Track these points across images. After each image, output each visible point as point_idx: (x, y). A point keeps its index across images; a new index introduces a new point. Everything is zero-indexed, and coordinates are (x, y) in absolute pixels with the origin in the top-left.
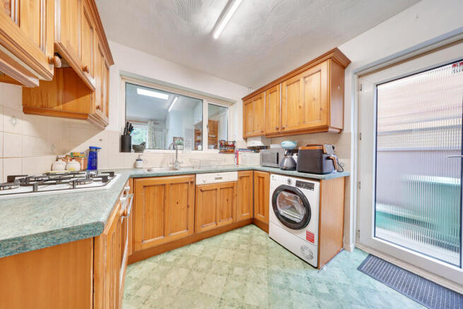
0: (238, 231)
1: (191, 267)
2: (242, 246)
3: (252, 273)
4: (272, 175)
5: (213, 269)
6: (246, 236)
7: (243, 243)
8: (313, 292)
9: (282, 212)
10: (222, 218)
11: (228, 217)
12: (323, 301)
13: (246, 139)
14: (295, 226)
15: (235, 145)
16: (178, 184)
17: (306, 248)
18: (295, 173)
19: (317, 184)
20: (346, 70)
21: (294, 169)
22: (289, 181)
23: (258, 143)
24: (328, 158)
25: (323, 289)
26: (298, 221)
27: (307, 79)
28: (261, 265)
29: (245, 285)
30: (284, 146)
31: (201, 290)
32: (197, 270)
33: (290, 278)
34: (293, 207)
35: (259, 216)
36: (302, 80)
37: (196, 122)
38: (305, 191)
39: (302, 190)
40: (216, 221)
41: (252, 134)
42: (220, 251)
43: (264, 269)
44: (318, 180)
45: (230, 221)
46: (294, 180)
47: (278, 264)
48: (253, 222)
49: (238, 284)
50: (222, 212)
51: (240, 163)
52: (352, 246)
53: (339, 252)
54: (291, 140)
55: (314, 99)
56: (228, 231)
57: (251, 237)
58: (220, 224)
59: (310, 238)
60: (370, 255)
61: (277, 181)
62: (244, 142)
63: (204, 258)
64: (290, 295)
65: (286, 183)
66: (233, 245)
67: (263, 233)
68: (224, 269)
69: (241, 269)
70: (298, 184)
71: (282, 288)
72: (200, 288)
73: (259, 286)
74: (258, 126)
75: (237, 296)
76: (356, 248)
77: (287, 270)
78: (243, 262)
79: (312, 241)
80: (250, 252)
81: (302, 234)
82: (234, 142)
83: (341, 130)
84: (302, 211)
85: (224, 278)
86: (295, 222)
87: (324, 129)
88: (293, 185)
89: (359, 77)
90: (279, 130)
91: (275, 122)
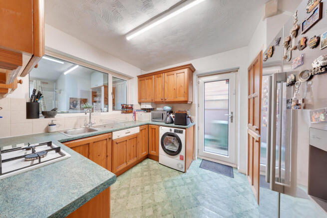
0: (139, 165)
1: (115, 198)
2: (145, 173)
3: (155, 186)
4: (160, 127)
5: (131, 193)
6: (145, 166)
7: (146, 171)
8: (186, 184)
9: (167, 147)
10: (130, 159)
11: (134, 157)
12: (189, 186)
13: (140, 103)
14: (174, 153)
15: (133, 107)
16: (99, 141)
17: (180, 164)
18: (173, 125)
19: (184, 130)
20: (194, 74)
21: (172, 122)
22: (171, 130)
23: (149, 106)
24: (188, 117)
25: (189, 181)
26: (175, 151)
27: (178, 75)
28: (159, 180)
29: (153, 194)
30: (166, 109)
31: (128, 207)
32: (120, 198)
33: (174, 181)
34: (173, 144)
35: (153, 152)
36: (175, 74)
37: (94, 86)
38: (179, 135)
39: (177, 134)
40: (126, 162)
41: (145, 100)
42: (132, 180)
43: (161, 182)
44: (185, 128)
45: (135, 160)
46: (173, 129)
47: (167, 176)
48: (148, 157)
49: (149, 195)
50: (130, 155)
51: (137, 119)
52: (196, 157)
53: (192, 162)
54: (169, 106)
55: (181, 86)
56: (133, 167)
57: (149, 166)
58: (129, 163)
59: (182, 158)
60: (203, 159)
61: (163, 130)
62: (139, 105)
63: (122, 188)
64: (176, 189)
65: (169, 131)
66: (139, 174)
67: (155, 162)
68: (138, 190)
69: (149, 186)
70: (175, 131)
71: (172, 188)
72: (127, 207)
73: (161, 191)
74: (149, 96)
75: (151, 201)
76: (198, 158)
77: (172, 178)
78: (149, 182)
79: (183, 159)
80: (150, 175)
81: (178, 157)
82: (132, 105)
83: (192, 102)
84: (177, 145)
85: (140, 195)
86: (174, 152)
87: (186, 102)
88: (173, 132)
89: (198, 77)
90: (163, 100)
91: (160, 95)
